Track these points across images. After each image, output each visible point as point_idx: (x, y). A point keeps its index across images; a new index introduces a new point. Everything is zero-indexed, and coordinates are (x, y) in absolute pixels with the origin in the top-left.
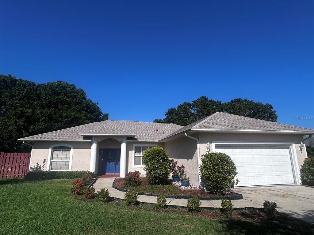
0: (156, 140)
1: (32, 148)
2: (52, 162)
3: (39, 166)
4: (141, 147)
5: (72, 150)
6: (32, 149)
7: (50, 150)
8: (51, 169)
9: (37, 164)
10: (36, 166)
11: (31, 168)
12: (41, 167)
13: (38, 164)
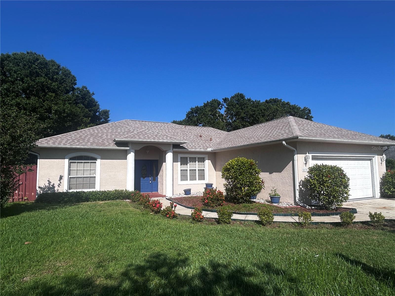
0: (209, 150)
1: (39, 157)
2: (70, 178)
3: (52, 184)
4: (187, 158)
5: (99, 161)
6: (38, 160)
7: (67, 161)
8: (70, 189)
9: (48, 182)
10: (47, 185)
11: (39, 187)
12: (56, 186)
13: (50, 182)
